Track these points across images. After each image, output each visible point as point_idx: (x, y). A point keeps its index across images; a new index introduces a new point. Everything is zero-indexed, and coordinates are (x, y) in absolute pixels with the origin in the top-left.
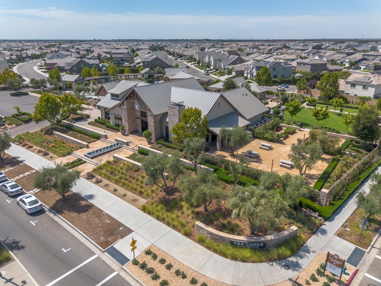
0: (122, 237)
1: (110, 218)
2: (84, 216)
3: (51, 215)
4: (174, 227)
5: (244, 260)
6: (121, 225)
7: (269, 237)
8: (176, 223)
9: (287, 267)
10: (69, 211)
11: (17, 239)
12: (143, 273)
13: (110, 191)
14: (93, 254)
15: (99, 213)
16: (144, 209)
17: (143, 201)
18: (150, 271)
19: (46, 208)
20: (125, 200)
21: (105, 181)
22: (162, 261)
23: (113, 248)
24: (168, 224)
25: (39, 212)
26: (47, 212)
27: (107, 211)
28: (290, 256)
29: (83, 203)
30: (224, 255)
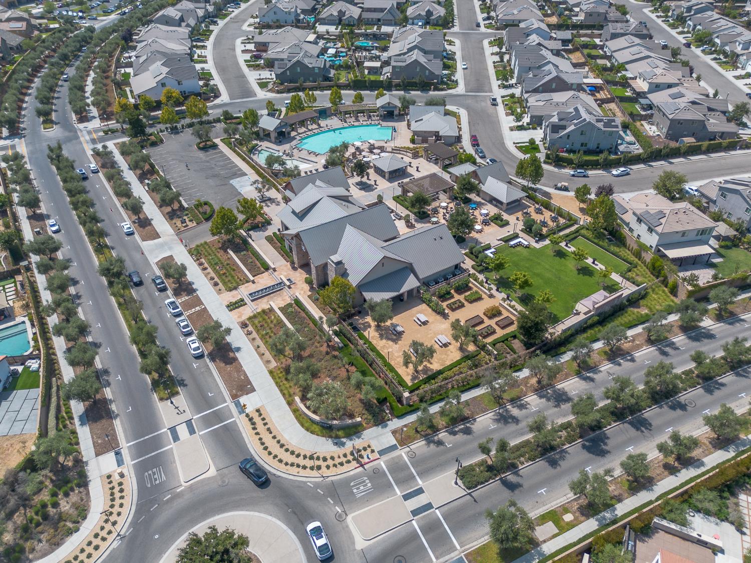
0: (247, 394)
1: (245, 375)
2: (229, 368)
3: (208, 360)
4: (284, 395)
5: (312, 432)
6: (250, 383)
7: (335, 422)
8: (286, 392)
9: (336, 444)
10: (220, 360)
11: (184, 378)
12: (249, 423)
13: (254, 346)
14: (225, 402)
15: (239, 369)
16: (271, 372)
17: (274, 364)
18: (253, 424)
19: (206, 353)
20: (262, 359)
21: (255, 335)
22: (263, 419)
23: (238, 401)
24: (281, 391)
25: (200, 357)
26: (206, 357)
27: (245, 368)
28: (344, 438)
29: (231, 355)
30: (302, 425)
